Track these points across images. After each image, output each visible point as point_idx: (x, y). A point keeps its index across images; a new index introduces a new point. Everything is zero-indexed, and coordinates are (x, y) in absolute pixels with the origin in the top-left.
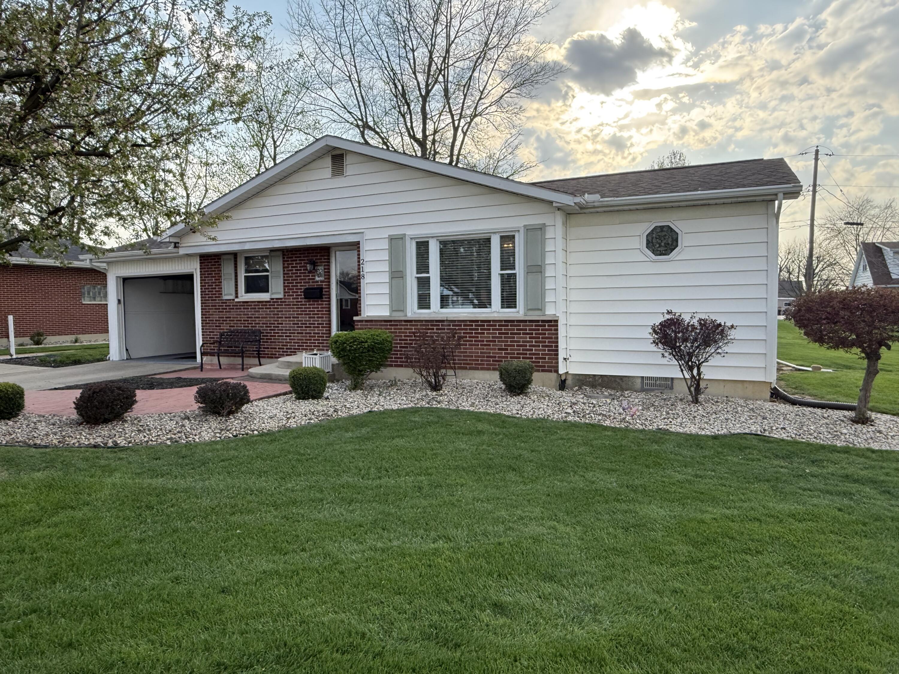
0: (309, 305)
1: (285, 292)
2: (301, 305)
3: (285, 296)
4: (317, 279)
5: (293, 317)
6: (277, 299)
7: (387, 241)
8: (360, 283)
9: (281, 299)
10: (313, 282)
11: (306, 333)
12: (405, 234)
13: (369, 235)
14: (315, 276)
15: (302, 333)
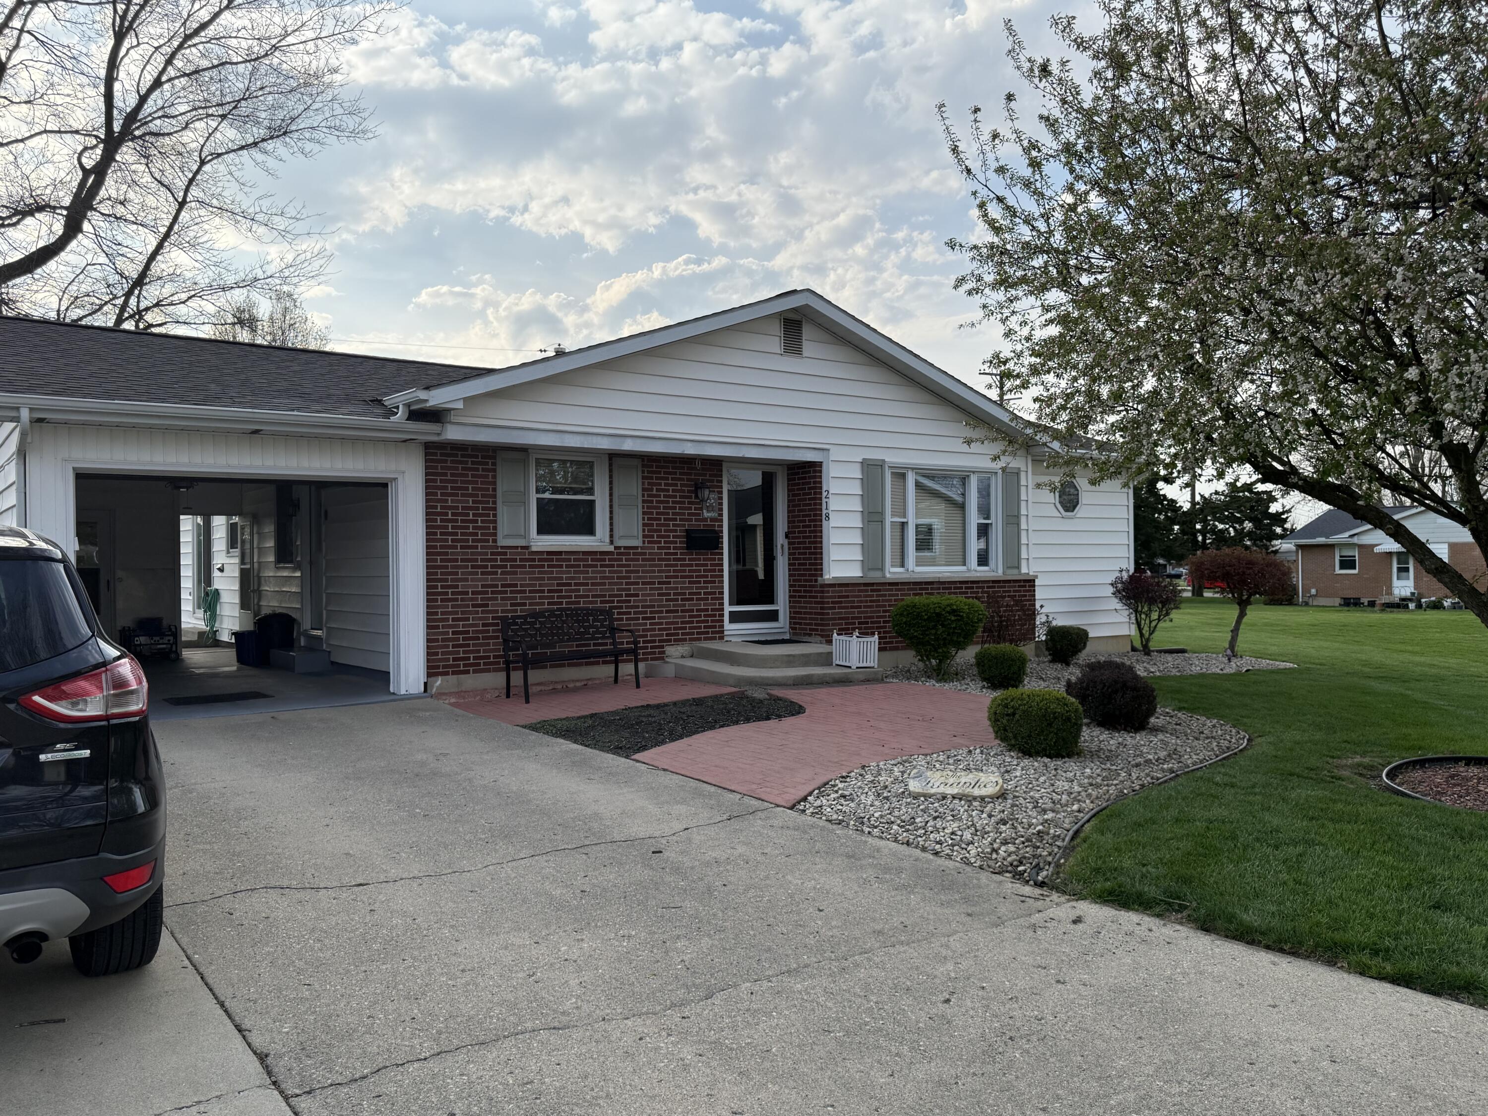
0: (690, 560)
1: (644, 536)
2: (674, 560)
3: (644, 542)
4: (706, 514)
5: (659, 583)
6: (625, 548)
7: (858, 466)
8: (821, 526)
9: (636, 548)
10: (696, 520)
11: (682, 611)
12: (883, 461)
13: (836, 454)
14: (701, 509)
15: (677, 611)
